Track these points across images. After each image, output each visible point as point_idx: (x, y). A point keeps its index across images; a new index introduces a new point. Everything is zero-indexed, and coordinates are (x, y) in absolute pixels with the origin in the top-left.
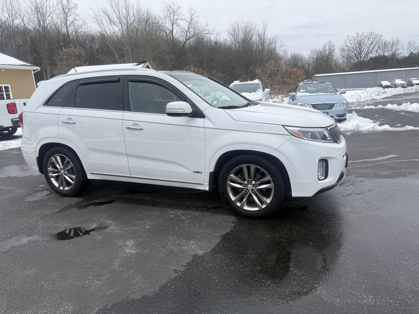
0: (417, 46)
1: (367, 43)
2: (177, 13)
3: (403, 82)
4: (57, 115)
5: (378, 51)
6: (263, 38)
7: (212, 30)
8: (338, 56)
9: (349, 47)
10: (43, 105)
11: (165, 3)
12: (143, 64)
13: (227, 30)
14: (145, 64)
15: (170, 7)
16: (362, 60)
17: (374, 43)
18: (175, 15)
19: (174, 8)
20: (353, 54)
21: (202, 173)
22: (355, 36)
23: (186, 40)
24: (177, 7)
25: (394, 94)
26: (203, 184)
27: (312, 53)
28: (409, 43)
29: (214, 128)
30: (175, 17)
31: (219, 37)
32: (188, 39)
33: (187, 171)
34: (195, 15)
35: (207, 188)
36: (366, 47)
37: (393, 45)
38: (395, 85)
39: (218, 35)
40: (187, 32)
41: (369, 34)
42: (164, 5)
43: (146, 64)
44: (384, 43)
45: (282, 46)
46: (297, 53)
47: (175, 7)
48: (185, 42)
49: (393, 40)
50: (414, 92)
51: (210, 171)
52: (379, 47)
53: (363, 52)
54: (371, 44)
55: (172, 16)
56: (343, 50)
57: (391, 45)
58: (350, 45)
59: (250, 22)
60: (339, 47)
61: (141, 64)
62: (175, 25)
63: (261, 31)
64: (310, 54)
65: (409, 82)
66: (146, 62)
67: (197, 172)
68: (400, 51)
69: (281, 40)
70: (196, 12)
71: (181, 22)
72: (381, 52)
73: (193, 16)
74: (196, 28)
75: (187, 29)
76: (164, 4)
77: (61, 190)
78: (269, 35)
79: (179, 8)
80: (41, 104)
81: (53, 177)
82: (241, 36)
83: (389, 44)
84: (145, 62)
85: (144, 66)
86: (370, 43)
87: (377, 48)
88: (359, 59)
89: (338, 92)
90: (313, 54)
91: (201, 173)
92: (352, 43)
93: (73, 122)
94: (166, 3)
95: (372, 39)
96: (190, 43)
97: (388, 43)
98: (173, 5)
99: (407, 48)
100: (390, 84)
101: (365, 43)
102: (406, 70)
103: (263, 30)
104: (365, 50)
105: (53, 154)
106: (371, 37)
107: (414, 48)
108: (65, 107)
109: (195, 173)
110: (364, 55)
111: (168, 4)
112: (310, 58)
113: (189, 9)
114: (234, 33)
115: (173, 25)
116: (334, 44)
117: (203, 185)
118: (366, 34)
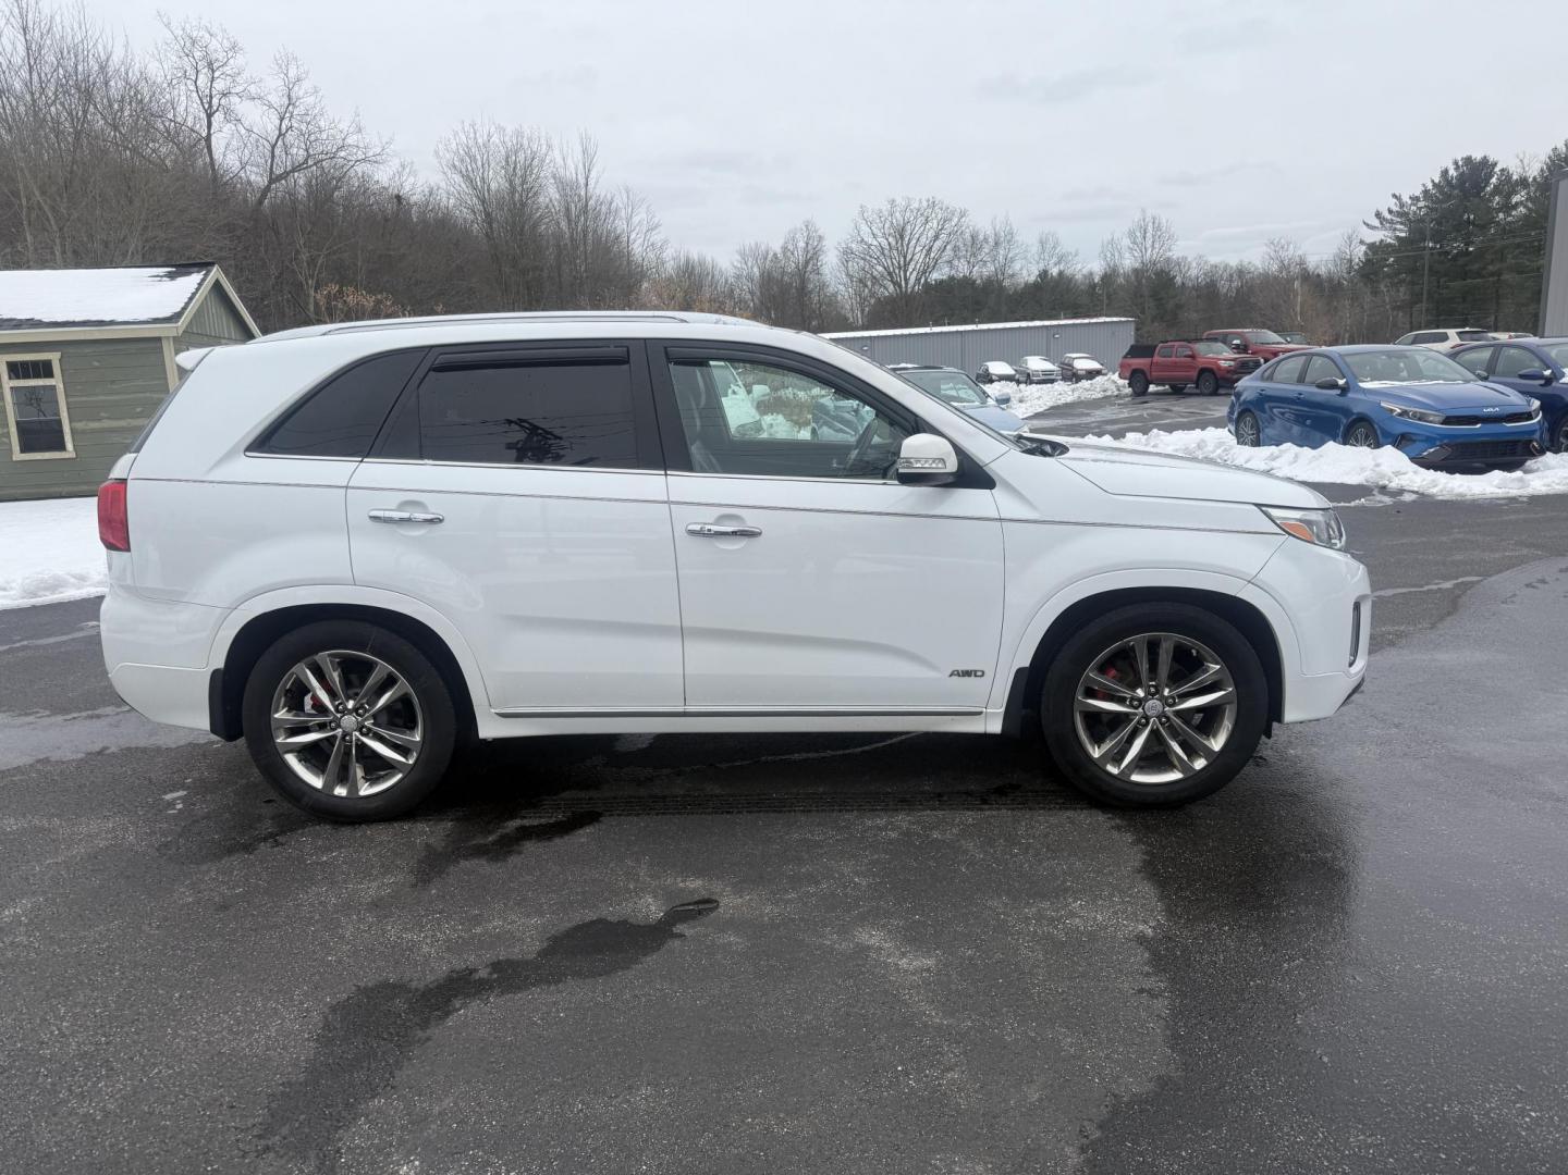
0: (1063, 251)
1: (920, 236)
2: (227, 69)
3: (1048, 366)
4: (343, 490)
5: (956, 262)
6: (583, 193)
7: (378, 150)
8: (833, 273)
9: (869, 246)
10: (250, 448)
11: (169, 23)
12: (199, 272)
13: (436, 153)
14: (206, 275)
15: (194, 43)
16: (909, 290)
17: (943, 237)
18: (216, 74)
19: (211, 47)
20: (880, 268)
21: (982, 675)
22: (886, 207)
23: (271, 181)
24: (226, 44)
25: (1050, 404)
26: (980, 713)
27: (743, 255)
28: (1042, 243)
29: (1035, 522)
30: (219, 85)
31: (411, 180)
32: (279, 178)
33: (932, 674)
34: (306, 85)
35: (995, 727)
36: (918, 249)
37: (997, 244)
38: (1029, 375)
39: (408, 170)
40: (273, 147)
41: (925, 204)
42: (166, 30)
43: (212, 274)
44: (970, 238)
45: (652, 229)
46: (695, 256)
47: (214, 45)
48: (267, 189)
49: (997, 228)
50: (1099, 396)
51: (1017, 667)
52: (956, 249)
53: (913, 263)
54: (936, 237)
55: (203, 80)
56: (847, 254)
57: (992, 243)
58: (870, 240)
59: (527, 132)
60: (839, 243)
61: (189, 274)
62: (218, 118)
63: (572, 170)
64: (738, 261)
65: (1063, 364)
66: (212, 264)
67: (967, 674)
68: (1017, 266)
69: (648, 208)
70: (307, 73)
71: (242, 107)
72: (962, 269)
73: (296, 88)
74: (312, 138)
75: (273, 136)
76: (168, 25)
77: (342, 798)
78: (605, 184)
79: (234, 47)
80: (237, 444)
81: (292, 749)
82: (497, 182)
83: (986, 240)
84: (205, 266)
85: (203, 280)
86: (931, 234)
87: (951, 253)
88: (900, 286)
89: (989, 399)
90: (750, 264)
91: (979, 674)
92: (875, 231)
93: (429, 517)
94: (174, 25)
95: (935, 222)
96: (292, 194)
97: (981, 237)
98: (207, 36)
99: (1037, 258)
100: (1013, 372)
101: (917, 236)
102: (1047, 326)
103: (581, 166)
104: (916, 257)
105: (304, 652)
106: (933, 215)
107: (1055, 259)
108: (368, 455)
109: (955, 678)
110: (915, 273)
111: (183, 29)
112: (738, 277)
113: (278, 57)
114: (468, 167)
115: (209, 116)
116: (820, 233)
117: (983, 715)
118: (916, 205)
